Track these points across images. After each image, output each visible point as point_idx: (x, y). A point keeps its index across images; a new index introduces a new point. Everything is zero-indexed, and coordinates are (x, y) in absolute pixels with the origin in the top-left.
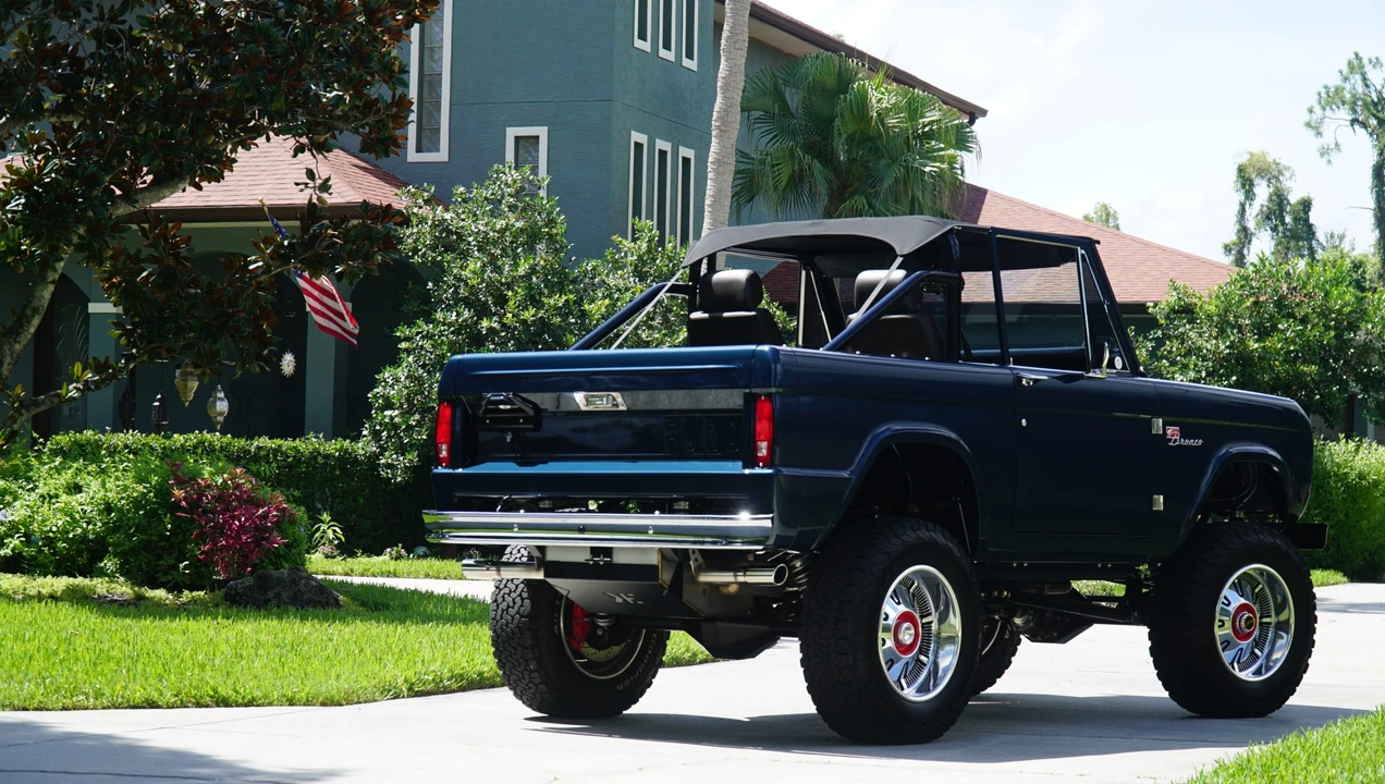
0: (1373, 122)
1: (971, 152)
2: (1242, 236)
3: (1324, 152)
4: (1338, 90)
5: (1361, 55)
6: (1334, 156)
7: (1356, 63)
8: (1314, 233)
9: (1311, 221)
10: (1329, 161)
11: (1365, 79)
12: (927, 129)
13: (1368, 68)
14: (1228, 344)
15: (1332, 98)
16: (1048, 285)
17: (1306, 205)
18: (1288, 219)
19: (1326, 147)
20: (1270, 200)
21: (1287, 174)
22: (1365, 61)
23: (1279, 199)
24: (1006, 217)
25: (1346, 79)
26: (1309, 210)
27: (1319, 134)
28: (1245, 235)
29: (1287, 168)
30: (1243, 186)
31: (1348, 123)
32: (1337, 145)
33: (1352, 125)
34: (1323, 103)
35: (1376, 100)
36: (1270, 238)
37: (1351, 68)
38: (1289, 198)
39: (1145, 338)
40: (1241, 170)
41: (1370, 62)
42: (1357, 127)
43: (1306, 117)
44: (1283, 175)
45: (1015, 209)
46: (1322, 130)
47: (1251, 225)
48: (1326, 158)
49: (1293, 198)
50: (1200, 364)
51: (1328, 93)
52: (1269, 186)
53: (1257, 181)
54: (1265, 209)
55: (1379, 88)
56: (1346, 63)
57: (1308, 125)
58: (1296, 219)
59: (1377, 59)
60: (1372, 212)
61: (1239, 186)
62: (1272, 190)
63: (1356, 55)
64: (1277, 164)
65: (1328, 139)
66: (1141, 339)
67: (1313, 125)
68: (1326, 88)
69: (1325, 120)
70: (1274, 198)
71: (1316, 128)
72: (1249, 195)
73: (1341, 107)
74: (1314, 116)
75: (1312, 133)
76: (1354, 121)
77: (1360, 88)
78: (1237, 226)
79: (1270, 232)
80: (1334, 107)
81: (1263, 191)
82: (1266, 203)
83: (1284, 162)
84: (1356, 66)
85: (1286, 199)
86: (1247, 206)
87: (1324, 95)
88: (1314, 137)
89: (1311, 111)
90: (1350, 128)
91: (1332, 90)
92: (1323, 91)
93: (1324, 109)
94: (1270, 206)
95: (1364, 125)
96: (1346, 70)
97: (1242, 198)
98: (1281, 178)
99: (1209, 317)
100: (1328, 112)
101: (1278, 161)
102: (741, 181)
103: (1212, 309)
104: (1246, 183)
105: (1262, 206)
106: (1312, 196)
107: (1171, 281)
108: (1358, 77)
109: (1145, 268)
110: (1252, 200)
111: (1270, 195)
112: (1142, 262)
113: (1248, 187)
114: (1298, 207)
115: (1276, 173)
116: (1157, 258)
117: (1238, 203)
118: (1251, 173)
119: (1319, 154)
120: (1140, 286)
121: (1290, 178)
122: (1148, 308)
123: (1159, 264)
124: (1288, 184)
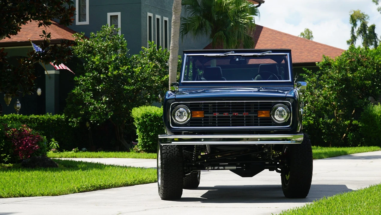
1: (257, 16)
2: (353, 38)
3: (379, 10)
8: (376, 36)
9: (375, 32)
12: (242, 9)
14: (342, 75)
17: (373, 27)
18: (367, 32)
19: (380, 8)
20: (361, 26)
21: (367, 17)
23: (364, 25)
24: (271, 36)
26: (374, 29)
27: (377, 4)
28: (354, 38)
29: (367, 15)
30: (353, 22)
36: (362, 38)
39: (316, 74)
40: (352, 17)
44: (365, 18)
45: (274, 33)
46: (378, 2)
47: (356, 34)
49: (369, 25)
50: (333, 81)
52: (361, 22)
53: (357, 20)
54: (360, 29)
58: (370, 32)
61: (351, 22)
62: (361, 23)
64: (363, 14)
66: (314, 74)
70: (362, 25)
71: (376, 2)
72: (355, 25)
75: (375, 4)
78: (351, 35)
79: (361, 36)
81: (359, 23)
82: (360, 27)
83: (365, 14)
85: (367, 26)
86: (354, 28)
88: (376, 5)
94: (361, 28)
97: (353, 25)
98: (365, 19)
99: (336, 66)
101: (363, 13)
102: (183, 27)
103: (336, 64)
104: (353, 21)
105: (359, 28)
106: (375, 24)
107: (323, 55)
109: (315, 51)
110: (356, 26)
111: (361, 24)
112: (315, 49)
113: (354, 22)
114: (370, 28)
115: (363, 17)
116: (320, 47)
117: (351, 27)
118: (355, 17)
119: (377, 10)
120: (314, 57)
121: (368, 19)
122: (316, 64)
123: (320, 49)
124: (367, 21)
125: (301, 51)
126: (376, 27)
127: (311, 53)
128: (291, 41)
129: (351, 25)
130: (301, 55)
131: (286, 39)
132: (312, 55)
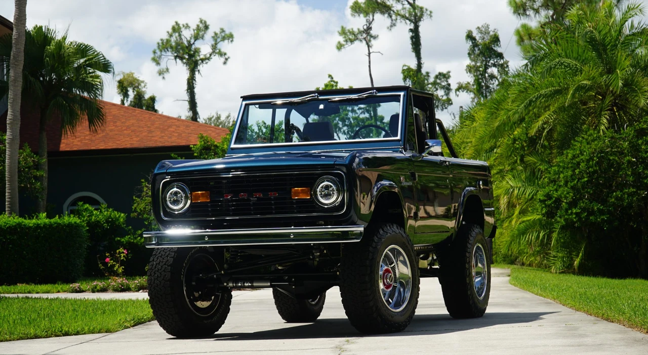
0: (187, 57)
3: (161, 73)
4: (168, 41)
5: (179, 22)
6: (166, 75)
7: (176, 27)
10: (164, 78)
11: (180, 35)
13: (183, 29)
15: (164, 46)
16: (126, 139)
17: (153, 99)
18: (144, 107)
19: (162, 70)
20: (135, 98)
21: (143, 85)
22: (181, 26)
23: (139, 96)
25: (171, 36)
26: (154, 102)
27: (158, 64)
29: (143, 82)
30: (122, 91)
31: (173, 58)
32: (167, 70)
33: (175, 59)
34: (160, 48)
35: (187, 45)
37: (174, 29)
38: (145, 96)
40: (120, 82)
41: (184, 26)
42: (178, 60)
43: (152, 56)
44: (141, 85)
46: (160, 62)
48: (161, 77)
49: (147, 96)
51: (163, 43)
52: (133, 92)
53: (129, 89)
54: (133, 103)
55: (189, 39)
56: (171, 27)
57: (154, 59)
59: (187, 24)
60: (187, 102)
61: (120, 91)
62: (135, 93)
63: (176, 23)
64: (138, 80)
65: (163, 65)
67: (156, 58)
68: (162, 40)
69: (163, 56)
70: (137, 97)
71: (157, 61)
72: (126, 95)
73: (169, 50)
74: (157, 55)
75: (155, 63)
76: (176, 57)
77: (179, 40)
80: (166, 50)
81: (131, 94)
82: (132, 100)
83: (141, 79)
84: (176, 29)
85: (144, 97)
86: (125, 101)
87: (160, 44)
88: (156, 66)
89: (155, 52)
90: (174, 61)
91: (165, 41)
92: (160, 42)
93: (161, 51)
94: (135, 101)
95: (182, 59)
96: (170, 31)
97: (122, 97)
98: (140, 87)
100: (163, 53)
101: (138, 78)
105: (131, 102)
106: (155, 95)
108: (177, 34)
110: (127, 98)
111: (135, 96)
112: (170, 127)
113: (124, 91)
114: (149, 102)
115: (137, 85)
116: (176, 124)
117: (120, 100)
118: (126, 84)
119: (158, 74)
120: (174, 139)
121: (144, 87)
122: (192, 148)
123: (179, 127)
124: (144, 89)
125: (148, 129)
126: (156, 99)
127: (166, 132)
128: (126, 115)
129: (119, 95)
130: (150, 135)
131: (118, 112)
132: (170, 136)
